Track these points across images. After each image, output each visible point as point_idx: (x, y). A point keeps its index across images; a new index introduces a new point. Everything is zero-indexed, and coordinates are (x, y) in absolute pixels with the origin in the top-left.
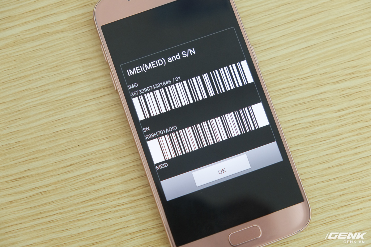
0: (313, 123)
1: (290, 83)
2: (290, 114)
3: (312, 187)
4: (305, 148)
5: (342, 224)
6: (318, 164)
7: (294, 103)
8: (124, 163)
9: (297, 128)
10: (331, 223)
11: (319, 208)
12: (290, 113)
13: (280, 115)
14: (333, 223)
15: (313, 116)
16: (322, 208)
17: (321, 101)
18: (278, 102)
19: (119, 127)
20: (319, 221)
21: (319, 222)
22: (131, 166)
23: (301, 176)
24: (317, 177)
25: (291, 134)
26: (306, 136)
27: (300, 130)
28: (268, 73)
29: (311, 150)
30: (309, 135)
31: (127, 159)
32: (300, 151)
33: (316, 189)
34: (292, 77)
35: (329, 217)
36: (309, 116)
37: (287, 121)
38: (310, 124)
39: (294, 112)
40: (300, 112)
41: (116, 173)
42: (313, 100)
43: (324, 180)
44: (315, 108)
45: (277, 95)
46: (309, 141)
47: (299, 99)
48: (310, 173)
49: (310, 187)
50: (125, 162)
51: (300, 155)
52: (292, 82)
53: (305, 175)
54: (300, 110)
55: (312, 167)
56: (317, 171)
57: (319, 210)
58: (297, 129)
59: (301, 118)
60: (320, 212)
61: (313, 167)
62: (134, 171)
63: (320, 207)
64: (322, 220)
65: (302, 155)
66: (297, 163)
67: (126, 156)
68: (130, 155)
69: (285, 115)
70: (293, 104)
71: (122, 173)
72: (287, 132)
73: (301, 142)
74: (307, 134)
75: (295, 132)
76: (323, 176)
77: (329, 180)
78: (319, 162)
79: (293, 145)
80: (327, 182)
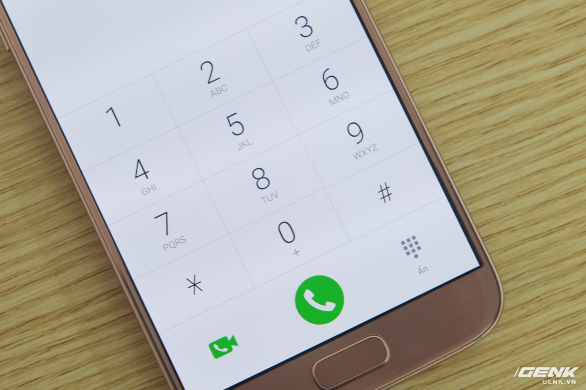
0: (498, 100)
2: (441, 84)
3: (509, 252)
4: (485, 161)
6: (519, 196)
7: (448, 56)
8: (57, 243)
9: (462, 115)
10: (564, 334)
11: (530, 301)
12: (440, 81)
13: (416, 89)
14: (567, 333)
15: (497, 83)
16: (539, 301)
17: (510, 43)
18: (410, 57)
19: (37, 159)
20: (534, 331)
21: (534, 334)
22: (75, 250)
23: (481, 229)
24: (520, 226)
26: (485, 133)
27: (469, 120)
29: (498, 165)
30: (491, 128)
31: (64, 234)
32: (474, 169)
33: (519, 257)
35: (558, 320)
36: (485, 83)
37: (435, 101)
38: (491, 103)
39: (451, 77)
40: (465, 77)
41: (42, 270)
42: (492, 45)
43: (537, 233)
44: (499, 63)
45: (404, 41)
46: (492, 143)
47: (459, 46)
48: (501, 220)
49: (505, 254)
50: (61, 241)
51: (475, 180)
53: (489, 226)
54: (464, 72)
55: (505, 205)
56: (518, 213)
57: (532, 306)
58: (462, 119)
59: (468, 89)
60: (534, 309)
62: (83, 259)
63: (534, 299)
64: (541, 328)
65: (478, 179)
66: (469, 199)
67: (61, 226)
68: (69, 222)
70: (446, 59)
71: (56, 266)
72: (438, 128)
73: (474, 148)
74: (487, 127)
75: (456, 125)
76: (534, 225)
77: (550, 230)
78: (522, 192)
79: (456, 157)
80: (544, 236)
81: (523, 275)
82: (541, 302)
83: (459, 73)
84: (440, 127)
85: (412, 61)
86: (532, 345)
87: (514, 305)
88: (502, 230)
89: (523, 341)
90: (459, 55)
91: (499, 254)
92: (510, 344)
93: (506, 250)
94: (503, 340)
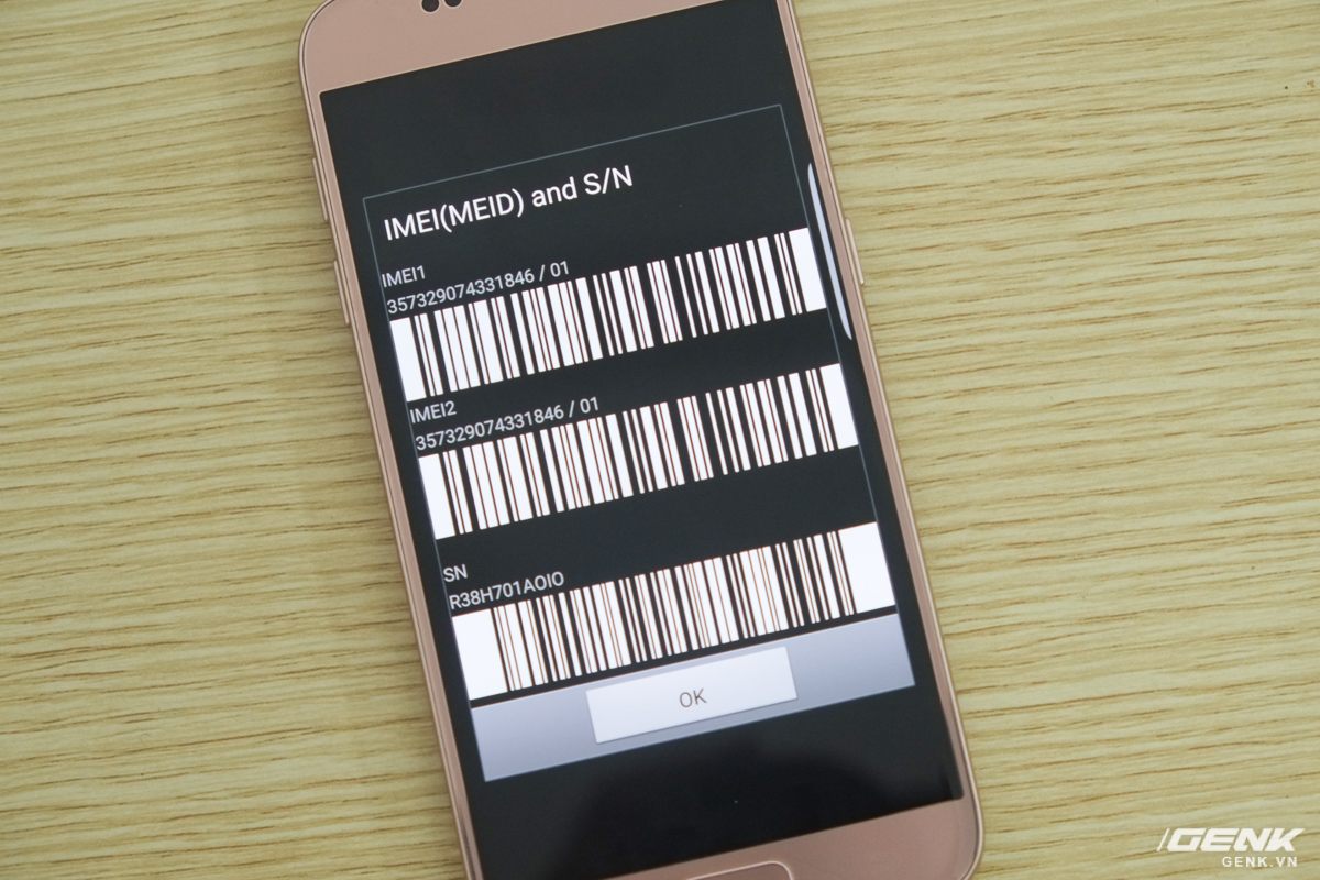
0: (323, 319)
1: (271, 164)
3: (272, 538)
5: (352, 685)
6: (310, 463)
10: (314, 676)
11: (281, 616)
13: (213, 273)
14: (319, 676)
20: (273, 660)
21: (272, 664)
24: (300, 506)
25: (237, 345)
28: (205, 121)
29: (293, 410)
30: (298, 357)
32: (259, 407)
33: (284, 549)
35: (312, 654)
37: (233, 296)
38: (312, 321)
40: (286, 274)
43: (320, 522)
45: (218, 200)
48: (274, 490)
49: (266, 538)
51: (255, 423)
52: (280, 164)
53: (256, 493)
55: (286, 470)
57: (281, 624)
59: (286, 293)
61: (289, 469)
63: (286, 615)
64: (284, 658)
65: (260, 422)
69: (231, 276)
75: (253, 338)
76: (319, 509)
78: (315, 458)
79: (237, 382)
80: (328, 529)
81: (282, 576)
82: (296, 621)
83: (281, 267)
84: (228, 334)
85: (220, 231)
86: (263, 679)
87: (256, 615)
88: (270, 504)
89: (252, 670)
90: (289, 240)
91: (257, 536)
92: (233, 669)
93: (268, 535)
94: (225, 659)
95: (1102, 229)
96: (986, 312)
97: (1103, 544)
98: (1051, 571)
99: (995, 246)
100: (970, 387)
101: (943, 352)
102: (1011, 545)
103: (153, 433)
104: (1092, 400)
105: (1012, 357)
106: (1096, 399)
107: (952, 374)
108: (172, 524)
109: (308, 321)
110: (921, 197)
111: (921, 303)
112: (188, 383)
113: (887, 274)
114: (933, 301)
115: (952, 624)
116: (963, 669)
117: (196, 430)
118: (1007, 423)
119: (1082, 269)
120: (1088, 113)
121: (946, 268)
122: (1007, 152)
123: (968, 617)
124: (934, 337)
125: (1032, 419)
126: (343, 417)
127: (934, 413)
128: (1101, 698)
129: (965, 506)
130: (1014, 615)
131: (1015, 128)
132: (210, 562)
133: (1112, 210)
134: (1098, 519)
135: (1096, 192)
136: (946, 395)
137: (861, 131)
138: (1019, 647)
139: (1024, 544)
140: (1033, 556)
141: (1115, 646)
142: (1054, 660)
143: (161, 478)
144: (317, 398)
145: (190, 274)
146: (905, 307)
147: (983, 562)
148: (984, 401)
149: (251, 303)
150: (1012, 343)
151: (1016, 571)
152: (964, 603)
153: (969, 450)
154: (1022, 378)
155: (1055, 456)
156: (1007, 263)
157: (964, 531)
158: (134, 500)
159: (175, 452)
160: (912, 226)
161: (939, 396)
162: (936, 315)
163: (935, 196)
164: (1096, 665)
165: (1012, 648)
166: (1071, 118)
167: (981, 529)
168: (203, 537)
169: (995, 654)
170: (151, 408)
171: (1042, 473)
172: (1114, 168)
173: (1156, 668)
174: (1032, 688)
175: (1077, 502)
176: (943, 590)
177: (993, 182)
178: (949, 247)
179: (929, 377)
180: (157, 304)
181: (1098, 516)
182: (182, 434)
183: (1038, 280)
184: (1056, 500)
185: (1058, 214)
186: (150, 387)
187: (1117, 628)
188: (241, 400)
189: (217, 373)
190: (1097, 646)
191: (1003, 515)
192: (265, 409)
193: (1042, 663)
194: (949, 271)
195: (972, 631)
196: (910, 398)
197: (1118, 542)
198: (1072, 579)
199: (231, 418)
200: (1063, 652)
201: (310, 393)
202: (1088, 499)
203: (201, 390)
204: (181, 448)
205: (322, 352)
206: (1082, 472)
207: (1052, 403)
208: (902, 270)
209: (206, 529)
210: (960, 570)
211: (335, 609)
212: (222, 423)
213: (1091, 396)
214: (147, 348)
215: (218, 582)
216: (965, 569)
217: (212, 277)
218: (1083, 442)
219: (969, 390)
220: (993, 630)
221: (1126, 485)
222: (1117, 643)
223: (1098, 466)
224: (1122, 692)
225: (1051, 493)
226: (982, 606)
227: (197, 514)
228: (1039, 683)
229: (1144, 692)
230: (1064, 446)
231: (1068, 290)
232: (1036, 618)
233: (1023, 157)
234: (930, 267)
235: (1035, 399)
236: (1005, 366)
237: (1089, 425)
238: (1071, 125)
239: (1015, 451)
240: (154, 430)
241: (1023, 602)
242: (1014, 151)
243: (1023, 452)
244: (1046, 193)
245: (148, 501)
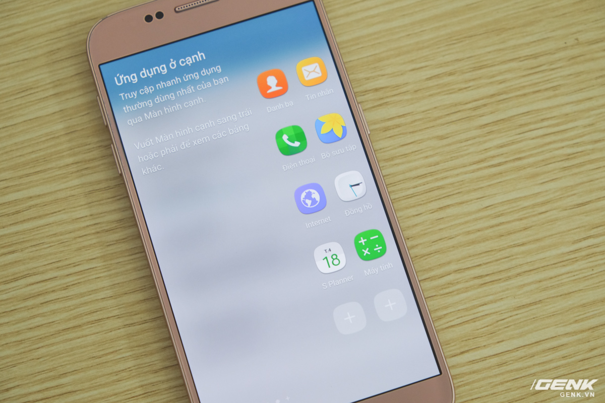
0: (122, 223)
1: (85, 153)
2: (82, 207)
3: (113, 333)
4: (106, 265)
6: (126, 293)
10: (145, 397)
11: (123, 370)
13: (64, 209)
16: (130, 371)
24: (124, 315)
25: (81, 242)
29: (114, 269)
30: (113, 243)
32: (96, 270)
33: (120, 337)
34: (89, 144)
35: (142, 386)
37: (76, 219)
38: (117, 225)
39: (90, 203)
40: (100, 204)
43: (135, 321)
46: (112, 254)
48: (110, 309)
49: (110, 333)
51: (96, 278)
52: (89, 152)
53: (101, 312)
54: (100, 201)
55: (115, 299)
56: (123, 306)
57: (124, 374)
58: (94, 233)
59: (101, 213)
60: (125, 376)
61: (117, 298)
63: (126, 369)
65: (98, 278)
69: (73, 209)
70: (89, 190)
73: (99, 255)
74: (110, 242)
75: (89, 238)
76: (134, 315)
77: (145, 321)
78: (129, 291)
79: (85, 260)
80: (140, 324)
81: (121, 351)
83: (97, 201)
84: (77, 238)
88: (110, 316)
90: (98, 188)
91: (105, 333)
93: (111, 331)
95: (490, 122)
96: (443, 170)
97: (519, 270)
98: (496, 287)
99: (441, 138)
100: (441, 206)
101: (426, 191)
102: (475, 278)
103: (46, 291)
104: (501, 203)
105: (459, 189)
106: (503, 202)
107: (432, 201)
108: (62, 334)
109: (114, 225)
110: (402, 120)
111: (411, 170)
112: (60, 264)
113: (392, 159)
114: (416, 168)
115: (453, 320)
116: (462, 341)
117: (67, 286)
118: (462, 220)
119: (485, 142)
120: (475, 69)
121: (420, 152)
122: (439, 93)
123: (460, 316)
124: (420, 185)
125: (474, 216)
126: (139, 269)
127: (426, 221)
128: (532, 344)
129: (449, 263)
130: (482, 311)
131: (441, 81)
132: (84, 350)
133: (494, 112)
134: (514, 259)
135: (485, 105)
136: (431, 212)
137: (368, 94)
138: (487, 326)
139: (481, 277)
140: (486, 281)
141: (534, 318)
142: (506, 329)
143: (54, 312)
144: (124, 261)
145: (53, 211)
146: (404, 173)
147: (463, 288)
148: (449, 211)
149: (85, 221)
150: (458, 182)
151: (480, 290)
152: (457, 309)
153: (446, 236)
154: (466, 198)
155: (488, 232)
156: (449, 145)
157: (451, 275)
158: (42, 325)
159: (59, 299)
160: (400, 134)
161: (428, 213)
162: (419, 175)
163: (409, 119)
164: (526, 328)
165: (484, 327)
166: (467, 72)
167: (459, 273)
168: (79, 338)
169: (477, 331)
170: (44, 279)
171: (484, 241)
172: (492, 92)
173: (555, 325)
174: (498, 345)
175: (503, 252)
176: (446, 305)
177: (435, 108)
178: (419, 142)
179: (421, 204)
180: (39, 229)
181: (514, 257)
182: (61, 289)
183: (465, 150)
184: (493, 253)
185: (469, 118)
186: (41, 269)
187: (534, 309)
188: (87, 268)
189: (73, 257)
190: (525, 319)
191: (469, 264)
192: (100, 271)
193: (500, 332)
194: (422, 153)
195: (464, 322)
196: (414, 216)
197: (526, 268)
198: (508, 289)
199: (84, 278)
200: (509, 325)
201: (121, 260)
202: (508, 250)
203: (67, 267)
204: (61, 296)
205: (124, 239)
206: (502, 238)
207: (482, 207)
208: (399, 156)
209: (79, 334)
210: (452, 293)
211: (150, 362)
212: (79, 281)
213: (500, 201)
214: (37, 250)
215: (90, 358)
216: (455, 293)
217: (64, 211)
218: (501, 223)
219: (442, 208)
220: (474, 320)
221: (524, 240)
222: (534, 316)
223: (510, 233)
224: (542, 339)
225: (490, 250)
226: (466, 309)
227: (74, 327)
228: (501, 342)
229: (552, 338)
230: (492, 227)
231: (480, 153)
232: (493, 311)
233: (447, 94)
234: (413, 152)
235: (474, 207)
236: (457, 193)
237: (502, 215)
238: (468, 76)
239: (469, 233)
240: (46, 289)
241: (486, 304)
242: (442, 92)
243: (472, 233)
244: (461, 109)
245: (49, 324)
